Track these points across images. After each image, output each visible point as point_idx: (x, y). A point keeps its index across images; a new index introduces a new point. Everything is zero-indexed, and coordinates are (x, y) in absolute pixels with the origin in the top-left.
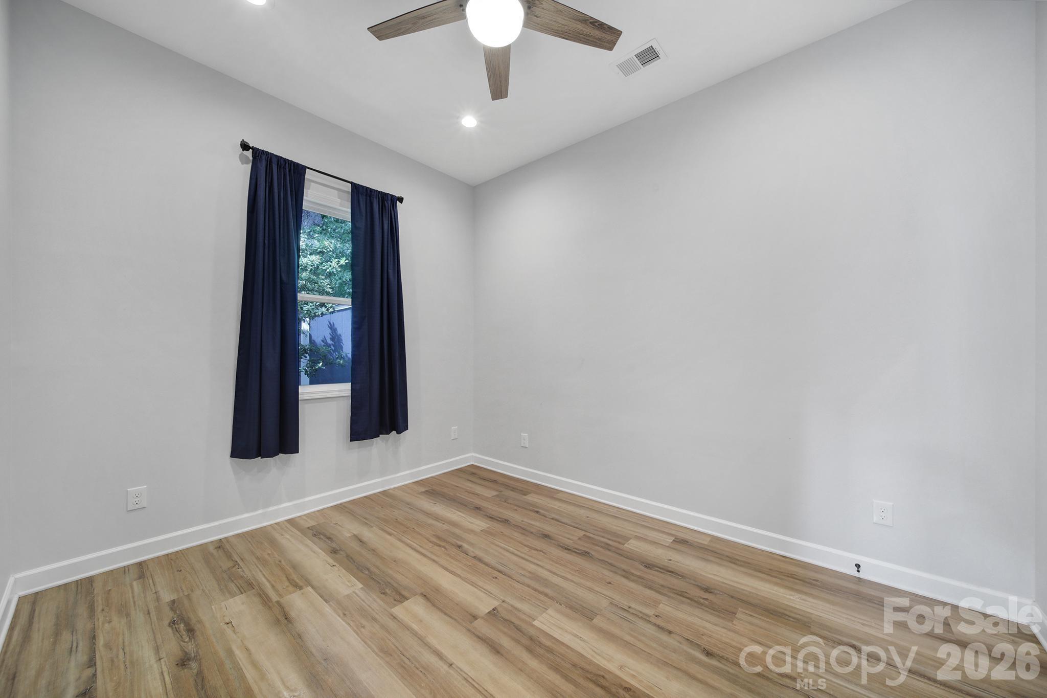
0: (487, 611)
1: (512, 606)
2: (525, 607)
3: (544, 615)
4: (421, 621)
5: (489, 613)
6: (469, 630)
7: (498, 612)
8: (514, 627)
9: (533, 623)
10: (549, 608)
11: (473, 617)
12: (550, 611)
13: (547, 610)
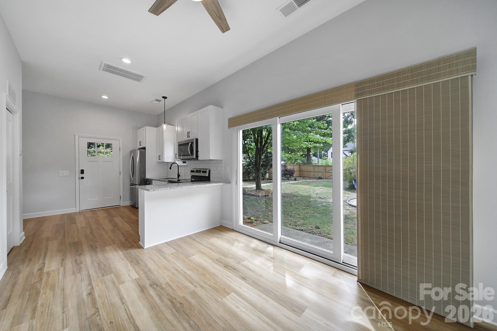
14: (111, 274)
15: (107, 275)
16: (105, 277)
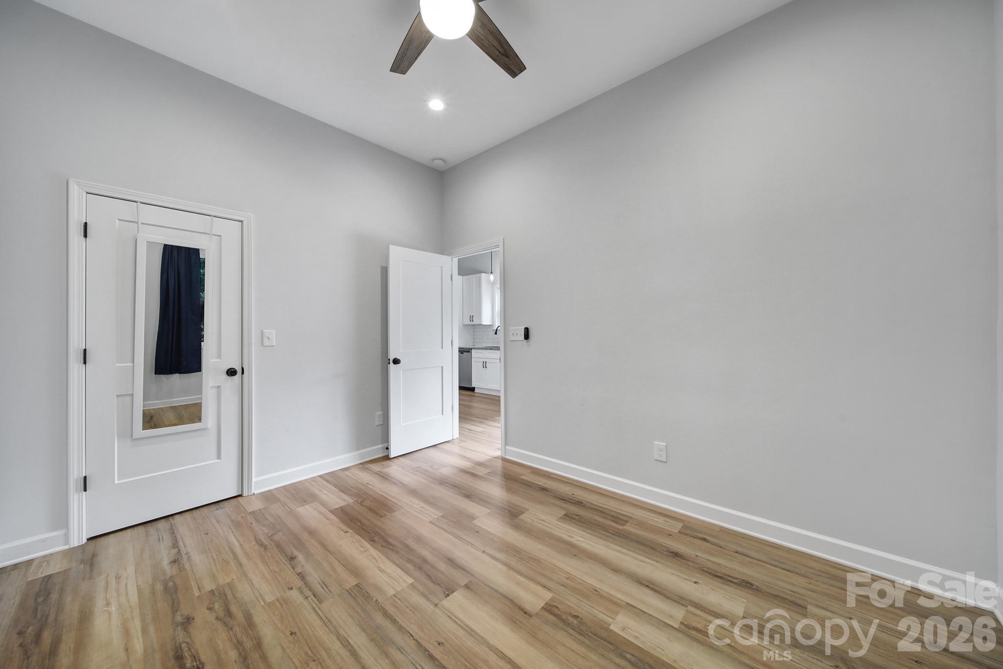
0: (454, 594)
1: (428, 600)
2: (416, 599)
3: (399, 589)
4: (518, 584)
5: (453, 592)
6: (472, 575)
7: (445, 593)
8: (433, 578)
9: (413, 581)
10: (391, 597)
11: (468, 588)
12: (392, 592)
13: (394, 595)
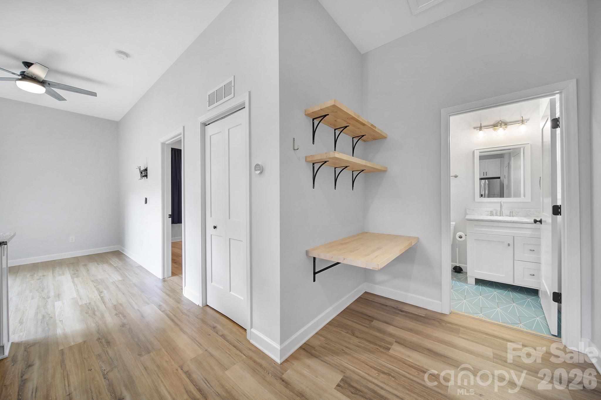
14: (81, 304)
15: (86, 304)
16: (88, 302)
